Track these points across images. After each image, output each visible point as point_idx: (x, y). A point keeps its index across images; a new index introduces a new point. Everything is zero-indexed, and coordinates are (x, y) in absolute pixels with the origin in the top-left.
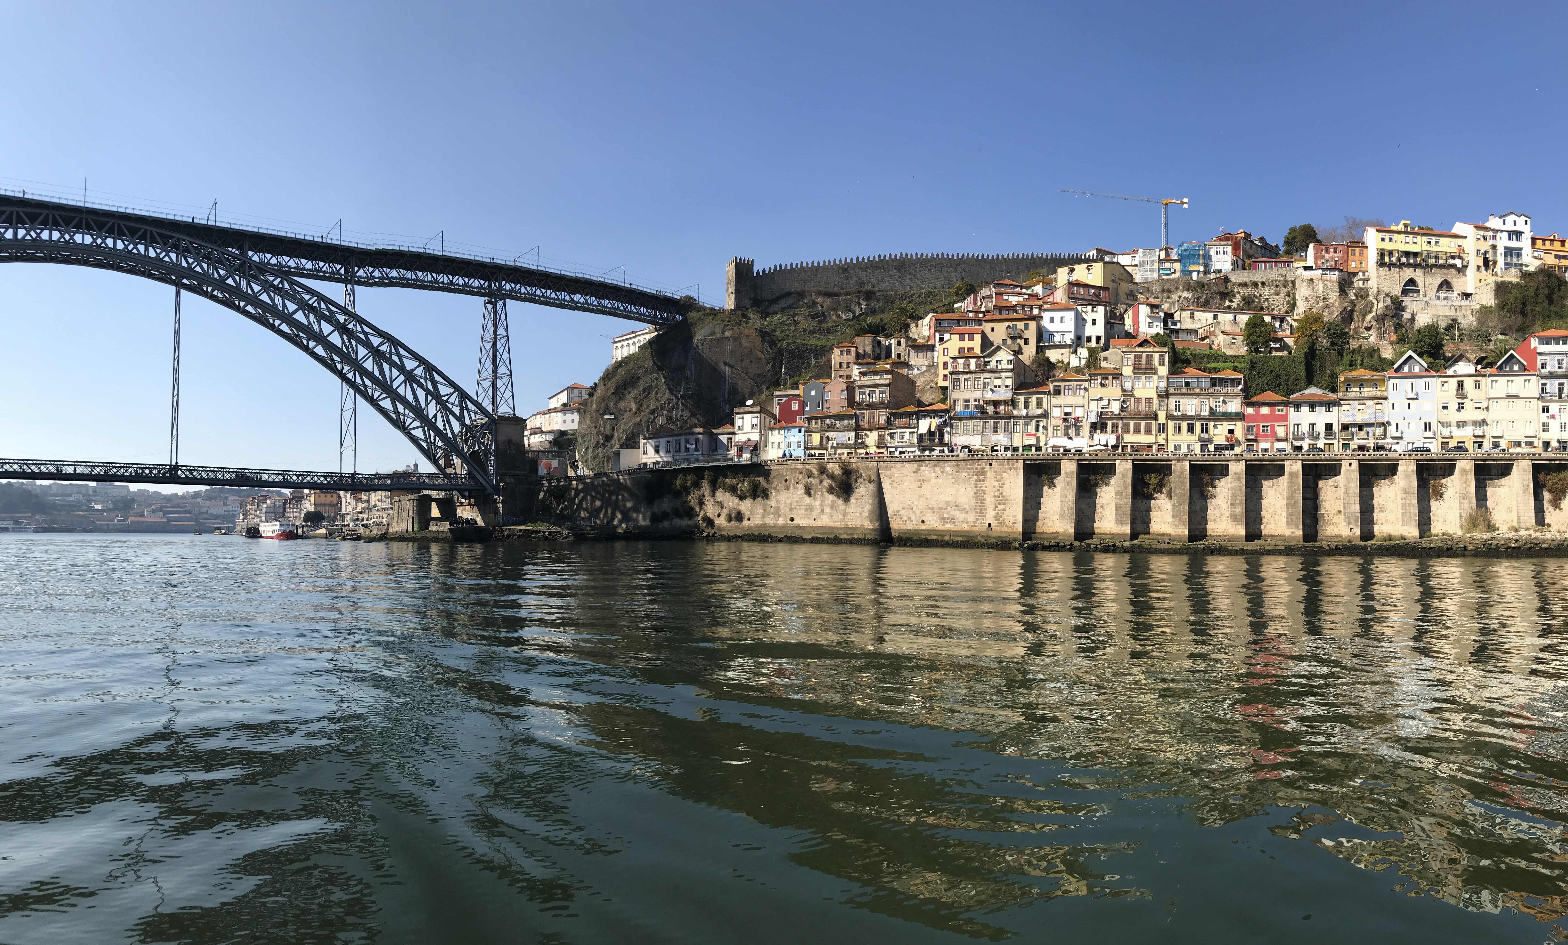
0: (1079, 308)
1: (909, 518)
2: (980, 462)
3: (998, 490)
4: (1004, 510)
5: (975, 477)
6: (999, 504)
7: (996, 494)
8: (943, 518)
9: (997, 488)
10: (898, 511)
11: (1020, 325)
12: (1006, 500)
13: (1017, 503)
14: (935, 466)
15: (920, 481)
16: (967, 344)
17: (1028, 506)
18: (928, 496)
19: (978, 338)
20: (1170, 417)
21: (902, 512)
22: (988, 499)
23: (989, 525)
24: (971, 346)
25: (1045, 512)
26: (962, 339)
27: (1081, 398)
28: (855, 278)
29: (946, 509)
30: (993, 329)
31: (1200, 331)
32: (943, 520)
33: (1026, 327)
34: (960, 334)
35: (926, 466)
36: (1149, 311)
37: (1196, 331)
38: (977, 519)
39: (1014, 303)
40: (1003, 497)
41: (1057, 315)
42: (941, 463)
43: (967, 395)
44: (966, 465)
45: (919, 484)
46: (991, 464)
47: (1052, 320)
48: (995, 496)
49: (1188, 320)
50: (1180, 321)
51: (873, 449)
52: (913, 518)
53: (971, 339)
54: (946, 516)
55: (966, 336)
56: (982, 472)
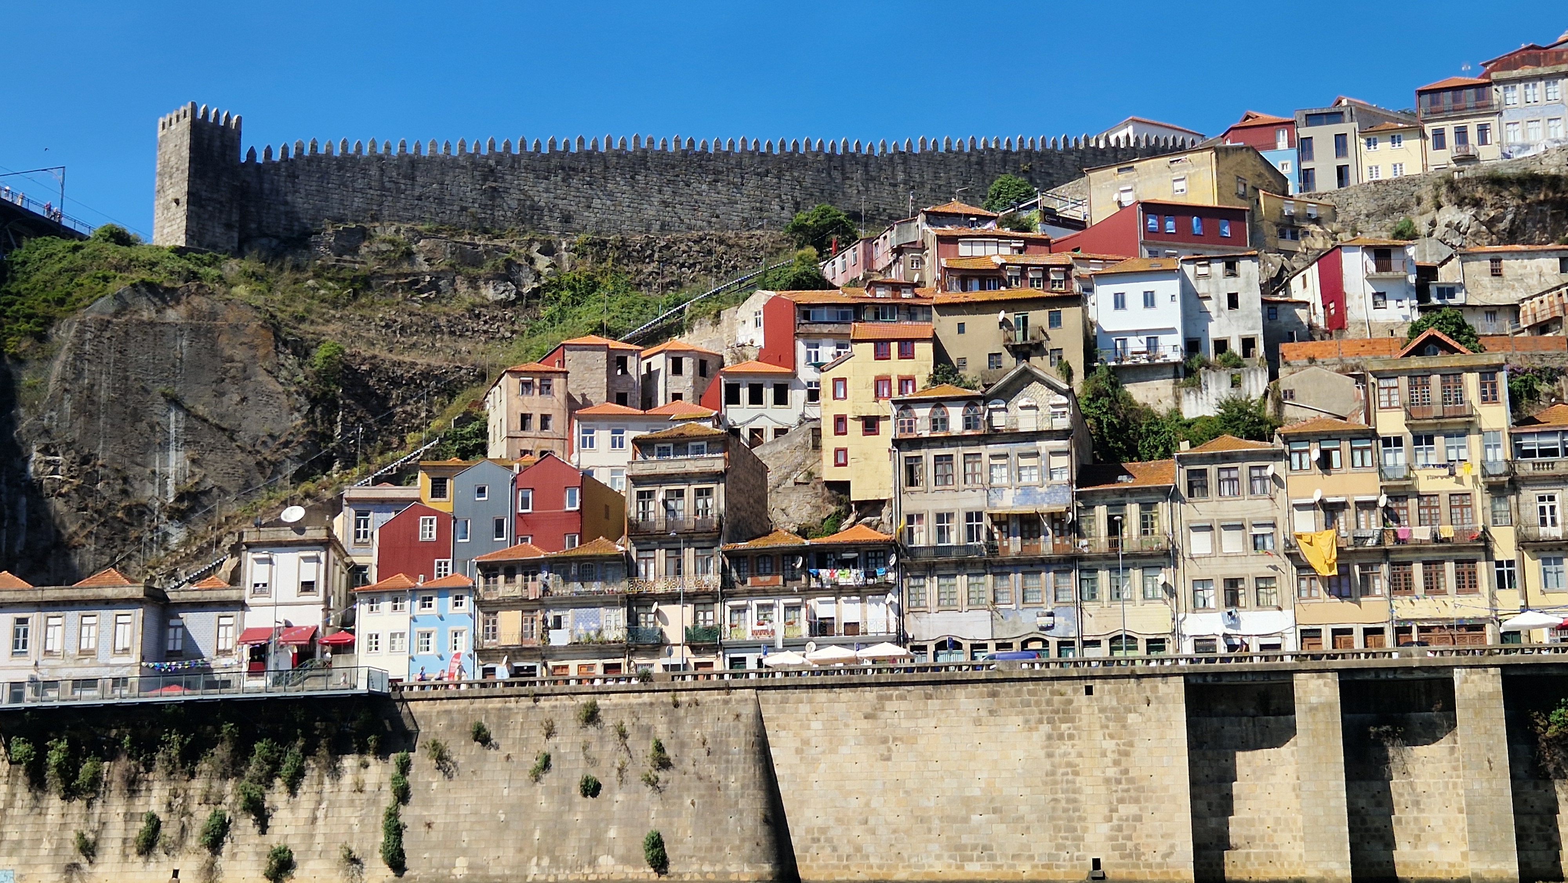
0: (1189, 269)
1: (858, 849)
2: (1057, 685)
3: (1116, 763)
4: (1138, 818)
5: (1045, 728)
6: (1121, 801)
7: (1112, 772)
8: (960, 848)
9: (1111, 757)
10: (823, 830)
11: (1038, 318)
12: (1140, 789)
13: (1174, 799)
14: (929, 697)
15: (885, 741)
16: (895, 367)
17: (1202, 806)
18: (910, 784)
19: (924, 351)
20: (1524, 543)
21: (836, 832)
22: (1089, 790)
23: (1096, 863)
24: (906, 373)
25: (1251, 822)
26: (881, 354)
27: (1267, 503)
28: (516, 194)
29: (966, 820)
30: (961, 328)
31: (1526, 307)
32: (960, 852)
33: (1055, 320)
34: (875, 341)
35: (902, 698)
36: (1372, 267)
37: (1514, 310)
38: (1059, 847)
39: (999, 261)
40: (1131, 781)
41: (1134, 291)
42: (944, 689)
43: (944, 502)
44: (1019, 693)
45: (882, 749)
46: (1089, 691)
47: (1120, 302)
48: (1107, 781)
49: (1486, 279)
50: (1462, 286)
51: (681, 655)
52: (870, 849)
53: (906, 352)
54: (966, 839)
55: (894, 346)
56: (1066, 713)
